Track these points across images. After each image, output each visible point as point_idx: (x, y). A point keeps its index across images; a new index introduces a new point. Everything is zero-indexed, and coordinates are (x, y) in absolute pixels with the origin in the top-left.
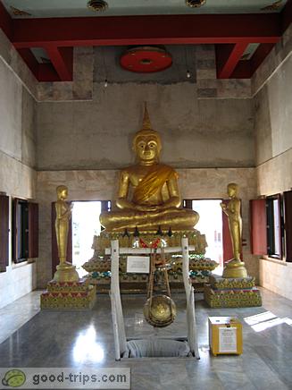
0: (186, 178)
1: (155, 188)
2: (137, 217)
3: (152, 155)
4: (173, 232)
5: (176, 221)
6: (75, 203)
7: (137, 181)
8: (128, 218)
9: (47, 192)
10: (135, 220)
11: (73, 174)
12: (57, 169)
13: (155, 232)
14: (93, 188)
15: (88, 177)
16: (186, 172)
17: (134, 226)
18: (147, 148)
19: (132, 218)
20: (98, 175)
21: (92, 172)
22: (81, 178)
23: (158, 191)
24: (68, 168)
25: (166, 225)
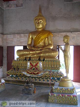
0: (58, 36)
1: (42, 40)
2: (31, 52)
3: (41, 26)
4: (46, 59)
5: (47, 54)
6: (16, 47)
7: (34, 37)
8: (27, 53)
9: (7, 42)
10: (30, 54)
11: (16, 36)
12: (10, 34)
13: (38, 59)
14: (22, 41)
15: (21, 37)
16: (58, 34)
17: (29, 56)
18: (38, 23)
19: (28, 53)
20: (24, 36)
21: (22, 35)
22: (18, 37)
23: (43, 41)
24: (14, 34)
25: (42, 56)
